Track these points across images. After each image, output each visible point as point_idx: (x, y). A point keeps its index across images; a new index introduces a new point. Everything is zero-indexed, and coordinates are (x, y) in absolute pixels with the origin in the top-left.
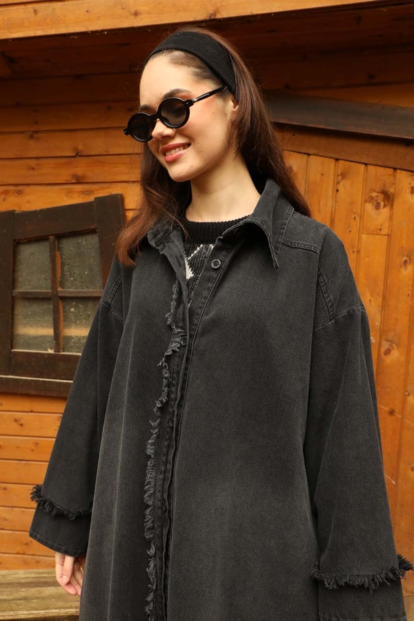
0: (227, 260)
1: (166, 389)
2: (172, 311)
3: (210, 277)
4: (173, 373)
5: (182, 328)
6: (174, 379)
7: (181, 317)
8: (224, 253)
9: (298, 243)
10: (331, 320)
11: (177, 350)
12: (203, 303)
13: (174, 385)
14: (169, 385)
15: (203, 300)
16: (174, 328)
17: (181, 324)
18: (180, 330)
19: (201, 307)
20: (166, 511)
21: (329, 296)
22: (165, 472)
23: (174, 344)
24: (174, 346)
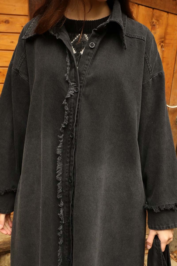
0: (98, 43)
1: (67, 117)
2: (68, 73)
3: (89, 53)
4: (71, 108)
5: (75, 82)
6: (71, 111)
7: (73, 76)
8: (96, 39)
9: (134, 35)
10: (150, 79)
11: (73, 95)
12: (86, 68)
13: (71, 115)
14: (68, 115)
15: (86, 66)
16: (70, 82)
17: (74, 80)
18: (74, 83)
19: (85, 70)
20: (71, 183)
21: (150, 65)
22: (69, 162)
23: (70, 92)
24: (71, 92)
